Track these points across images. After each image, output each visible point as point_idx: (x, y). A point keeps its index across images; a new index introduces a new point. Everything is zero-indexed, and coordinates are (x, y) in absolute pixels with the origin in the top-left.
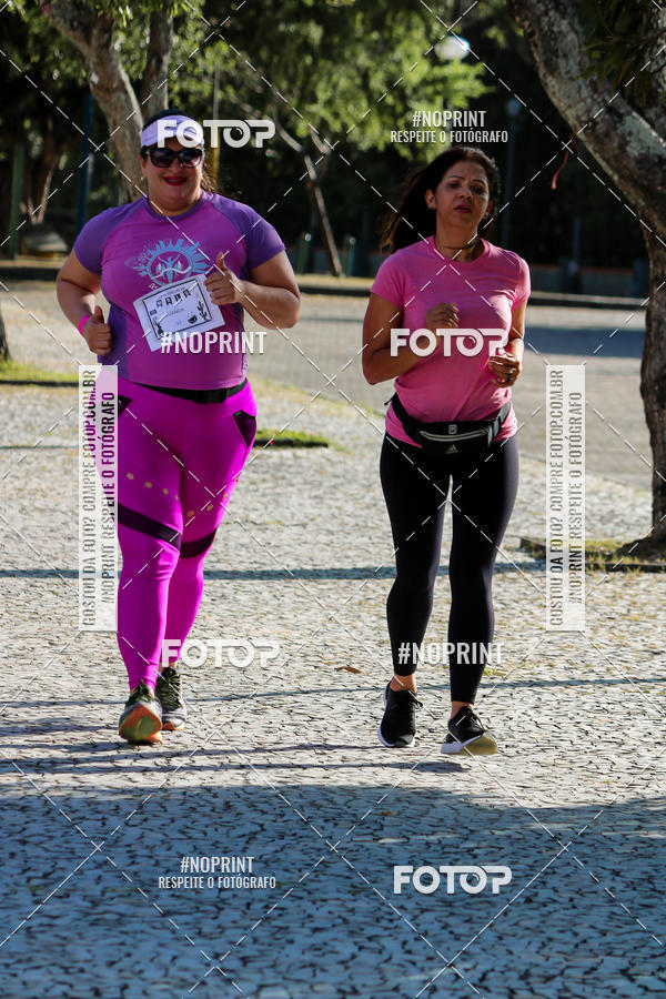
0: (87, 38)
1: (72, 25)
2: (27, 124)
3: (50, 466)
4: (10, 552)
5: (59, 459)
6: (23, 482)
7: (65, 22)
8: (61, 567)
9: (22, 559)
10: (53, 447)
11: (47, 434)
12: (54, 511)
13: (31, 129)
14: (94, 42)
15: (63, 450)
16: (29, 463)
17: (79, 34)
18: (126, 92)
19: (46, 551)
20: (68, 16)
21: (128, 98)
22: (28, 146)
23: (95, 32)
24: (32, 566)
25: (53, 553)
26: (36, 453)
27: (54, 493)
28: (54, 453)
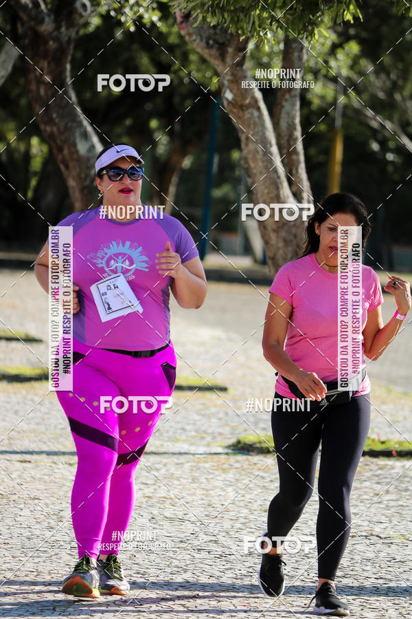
0: (222, 56)
1: (208, 43)
2: (154, 124)
3: (178, 473)
4: (141, 563)
5: (187, 466)
6: (151, 489)
7: (201, 40)
8: (191, 580)
9: (152, 571)
10: (180, 454)
11: (174, 440)
12: (182, 520)
13: (159, 128)
14: (228, 60)
15: (191, 457)
16: (157, 470)
17: (214, 52)
18: (259, 109)
19: (176, 563)
20: (204, 35)
21: (261, 116)
22: (154, 144)
23: (230, 50)
24: (163, 577)
25: (182, 564)
26: (164, 459)
27: (182, 501)
28: (182, 459)
